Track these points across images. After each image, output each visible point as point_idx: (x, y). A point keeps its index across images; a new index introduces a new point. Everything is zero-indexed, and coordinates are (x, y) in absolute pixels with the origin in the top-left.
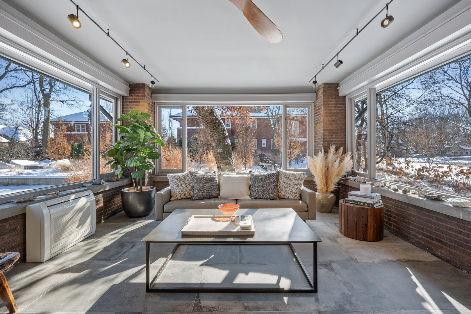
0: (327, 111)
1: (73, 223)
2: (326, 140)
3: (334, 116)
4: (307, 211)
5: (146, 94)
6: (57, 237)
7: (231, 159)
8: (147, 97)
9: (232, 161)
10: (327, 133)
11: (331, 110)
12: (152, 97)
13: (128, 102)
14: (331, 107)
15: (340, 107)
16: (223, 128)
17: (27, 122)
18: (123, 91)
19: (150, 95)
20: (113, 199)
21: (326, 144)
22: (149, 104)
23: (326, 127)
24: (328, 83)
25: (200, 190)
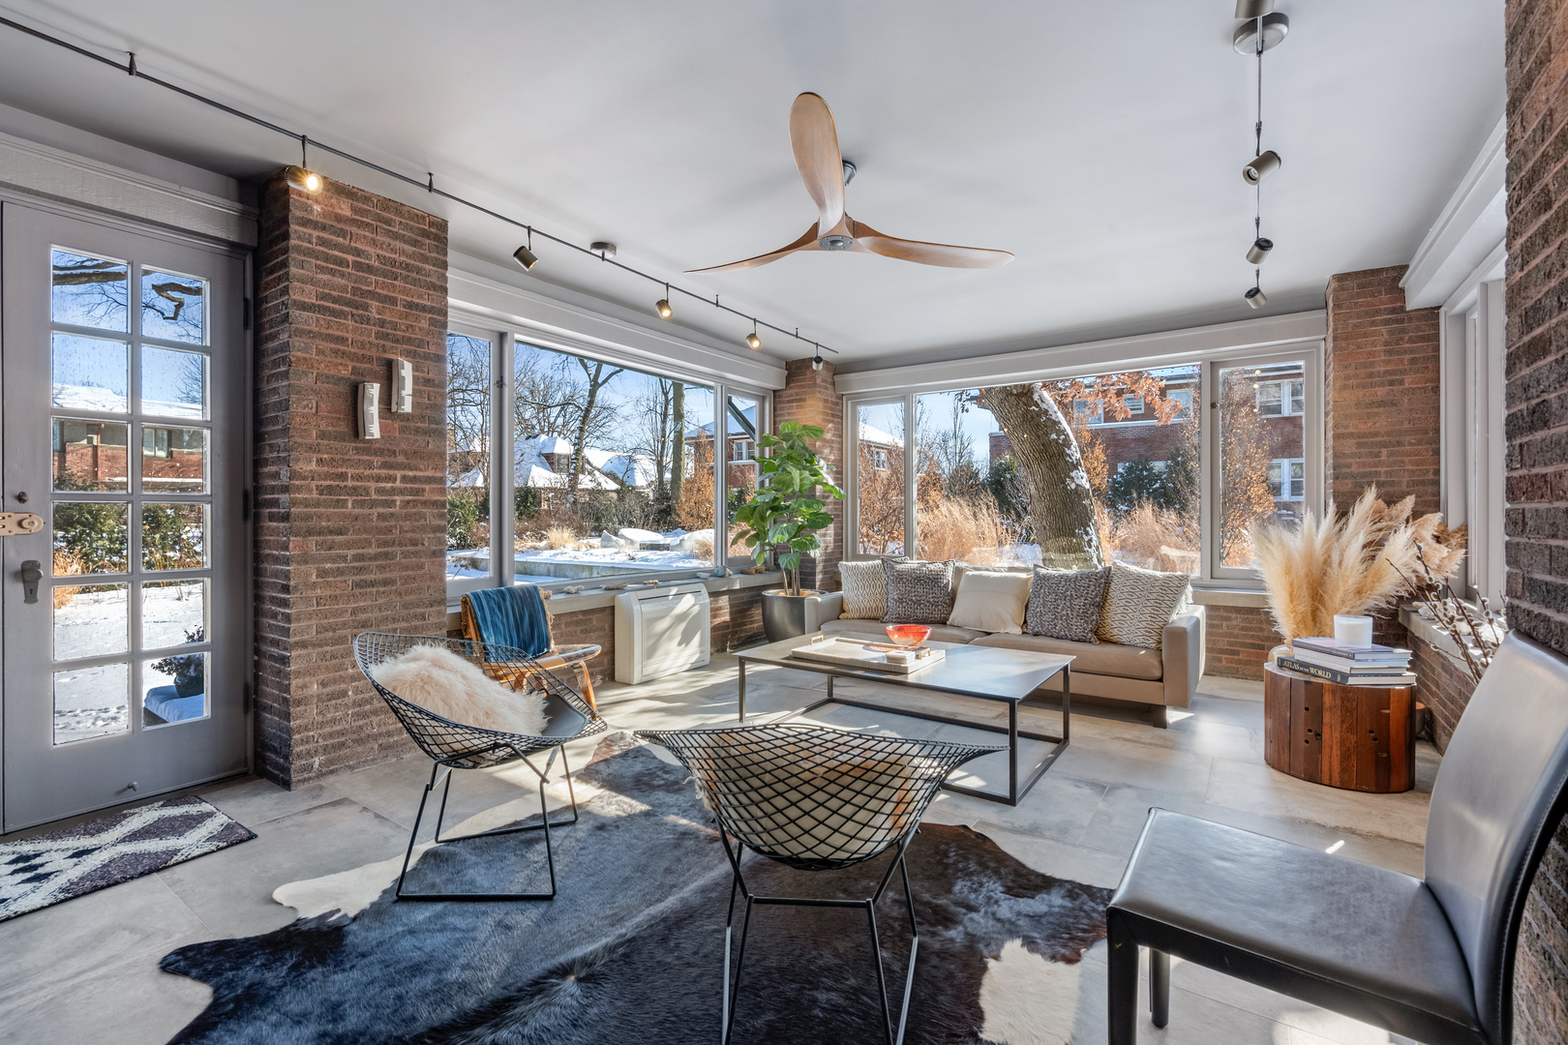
0: (1351, 372)
1: (671, 638)
2: (1345, 470)
3: (1382, 385)
4: (1161, 680)
5: (819, 381)
6: (650, 652)
7: (1087, 533)
8: (820, 387)
9: (1091, 540)
10: (1349, 446)
11: (1372, 365)
12: (834, 384)
13: (784, 402)
14: (1371, 354)
15: (1411, 351)
16: (1063, 437)
17: (647, 442)
18: (773, 380)
19: (829, 380)
20: (749, 609)
21: (1348, 485)
22: (826, 401)
23: (1346, 427)
24: (1355, 273)
25: (900, 601)
